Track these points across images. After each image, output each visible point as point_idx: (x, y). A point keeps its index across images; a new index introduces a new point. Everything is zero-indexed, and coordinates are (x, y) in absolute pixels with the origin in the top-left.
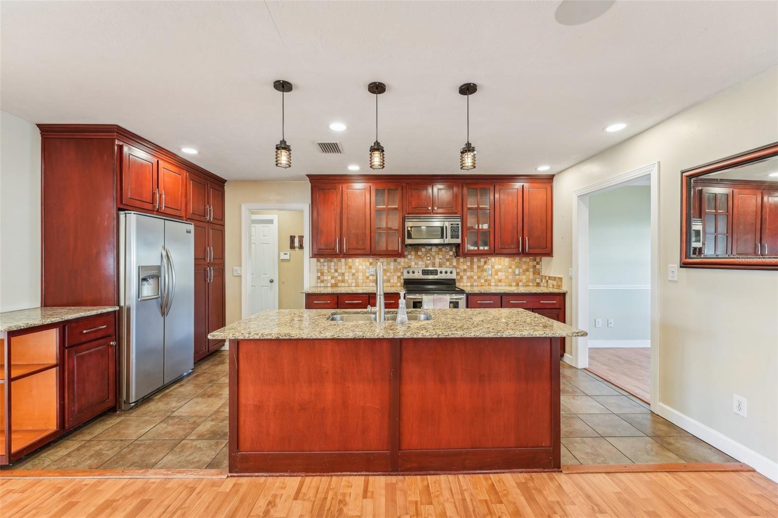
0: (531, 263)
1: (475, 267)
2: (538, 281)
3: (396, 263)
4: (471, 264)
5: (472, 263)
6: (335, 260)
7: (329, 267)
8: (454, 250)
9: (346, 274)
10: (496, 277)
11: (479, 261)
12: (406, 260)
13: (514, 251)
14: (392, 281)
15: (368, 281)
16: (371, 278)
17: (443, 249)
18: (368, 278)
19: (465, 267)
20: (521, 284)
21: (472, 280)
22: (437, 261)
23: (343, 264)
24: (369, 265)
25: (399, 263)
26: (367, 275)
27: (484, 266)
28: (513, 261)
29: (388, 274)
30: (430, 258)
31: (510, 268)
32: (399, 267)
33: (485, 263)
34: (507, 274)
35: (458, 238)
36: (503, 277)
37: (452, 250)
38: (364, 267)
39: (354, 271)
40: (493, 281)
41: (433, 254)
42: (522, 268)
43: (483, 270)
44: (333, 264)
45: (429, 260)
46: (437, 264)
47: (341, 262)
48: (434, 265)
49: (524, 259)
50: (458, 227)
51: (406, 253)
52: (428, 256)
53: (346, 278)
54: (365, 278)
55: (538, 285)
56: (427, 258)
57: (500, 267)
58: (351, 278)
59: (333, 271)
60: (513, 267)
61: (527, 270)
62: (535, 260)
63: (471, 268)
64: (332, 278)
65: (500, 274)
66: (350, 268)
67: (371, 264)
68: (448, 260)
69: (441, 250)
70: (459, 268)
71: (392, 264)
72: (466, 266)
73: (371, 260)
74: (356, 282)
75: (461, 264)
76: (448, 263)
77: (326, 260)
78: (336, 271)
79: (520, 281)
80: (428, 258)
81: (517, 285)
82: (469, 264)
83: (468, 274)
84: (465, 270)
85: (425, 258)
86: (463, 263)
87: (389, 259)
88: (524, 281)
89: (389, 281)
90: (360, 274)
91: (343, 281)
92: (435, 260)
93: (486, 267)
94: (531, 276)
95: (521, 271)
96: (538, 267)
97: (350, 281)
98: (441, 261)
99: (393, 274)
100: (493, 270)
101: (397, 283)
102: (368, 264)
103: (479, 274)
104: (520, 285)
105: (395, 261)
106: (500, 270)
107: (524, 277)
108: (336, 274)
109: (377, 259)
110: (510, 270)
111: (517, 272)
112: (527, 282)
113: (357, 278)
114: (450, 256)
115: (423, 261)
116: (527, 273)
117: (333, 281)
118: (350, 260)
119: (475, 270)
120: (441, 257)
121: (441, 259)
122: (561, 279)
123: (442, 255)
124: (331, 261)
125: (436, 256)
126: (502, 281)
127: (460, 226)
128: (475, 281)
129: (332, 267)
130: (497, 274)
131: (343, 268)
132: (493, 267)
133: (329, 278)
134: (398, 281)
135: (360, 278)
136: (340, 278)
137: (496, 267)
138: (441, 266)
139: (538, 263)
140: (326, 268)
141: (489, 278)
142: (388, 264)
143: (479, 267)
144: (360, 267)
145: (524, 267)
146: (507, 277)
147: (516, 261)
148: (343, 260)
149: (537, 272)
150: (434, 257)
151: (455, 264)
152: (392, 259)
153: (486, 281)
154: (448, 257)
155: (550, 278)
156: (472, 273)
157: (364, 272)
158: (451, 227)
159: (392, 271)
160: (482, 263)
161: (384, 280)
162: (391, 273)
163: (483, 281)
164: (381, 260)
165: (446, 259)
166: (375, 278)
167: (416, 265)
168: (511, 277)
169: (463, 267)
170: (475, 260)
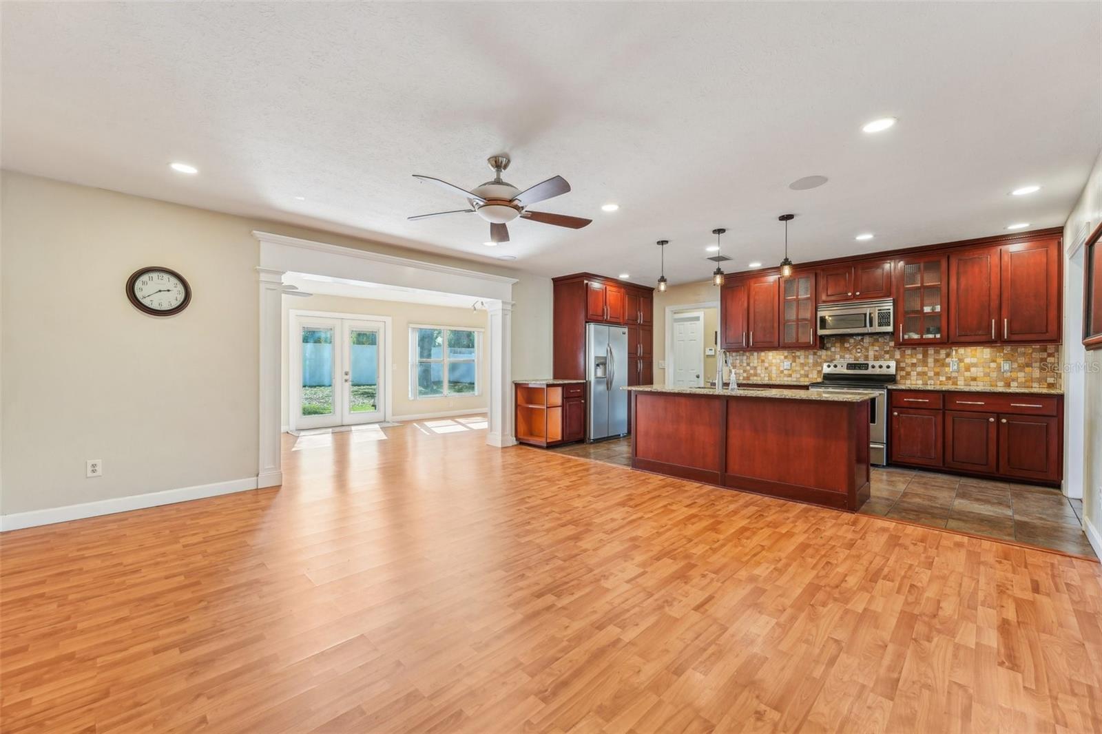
0: (1036, 355)
1: (931, 360)
2: (1050, 380)
3: (816, 356)
4: (923, 356)
5: (925, 355)
6: (747, 354)
7: (741, 361)
8: (891, 340)
9: (759, 368)
10: (967, 374)
11: (937, 352)
12: (829, 353)
13: (984, 338)
14: (810, 376)
15: (782, 375)
16: (786, 372)
17: (880, 339)
18: (782, 372)
19: (914, 361)
20: (1014, 384)
21: (927, 377)
22: (871, 354)
23: (756, 357)
25: (820, 356)
26: (782, 369)
27: (945, 359)
28: (1000, 352)
29: (806, 368)
30: (861, 350)
31: (994, 361)
32: (818, 360)
33: (948, 355)
34: (988, 370)
35: (889, 325)
36: (981, 375)
37: (889, 341)
38: (779, 361)
39: (766, 365)
40: (961, 378)
41: (865, 345)
42: (1016, 361)
43: (944, 365)
44: (745, 358)
45: (859, 353)
46: (869, 357)
47: (753, 355)
48: (867, 357)
49: (1021, 350)
50: (889, 313)
51: (828, 345)
52: (859, 348)
53: (759, 372)
54: (779, 372)
56: (856, 350)
57: (974, 360)
58: (763, 371)
59: (745, 364)
60: (1000, 360)
61: (1028, 365)
62: (1045, 350)
63: (925, 363)
64: (745, 371)
65: (973, 369)
66: (763, 361)
67: (786, 357)
68: (887, 352)
69: (877, 340)
70: (905, 362)
71: (811, 357)
72: (915, 359)
73: (786, 353)
74: (769, 376)
75: (908, 357)
76: (887, 356)
77: (738, 354)
78: (748, 364)
79: (1013, 380)
80: (859, 350)
82: (920, 356)
83: (919, 369)
84: (914, 365)
85: (854, 351)
86: (912, 356)
87: (807, 352)
88: (1022, 380)
89: (807, 376)
90: (774, 368)
91: (756, 375)
92: (868, 352)
93: (948, 360)
94: (1036, 373)
95: (1015, 365)
97: (762, 375)
98: (877, 353)
100: (962, 365)
102: (783, 357)
103: (937, 370)
104: (1012, 385)
105: (815, 354)
106: (975, 365)
107: (1021, 375)
108: (748, 368)
109: (793, 353)
110: (993, 365)
111: (1008, 368)
112: (1026, 381)
113: (771, 371)
114: (890, 347)
115: (851, 354)
116: (1028, 369)
117: (745, 375)
118: (763, 354)
119: (931, 364)
120: (877, 348)
121: (877, 351)
123: (878, 346)
124: (743, 355)
125: (870, 348)
126: (978, 379)
127: (891, 311)
128: (930, 378)
129: (744, 361)
130: (968, 369)
131: (756, 361)
132: (961, 360)
133: (742, 371)
134: (818, 376)
135: (774, 372)
136: (752, 372)
137: (967, 360)
138: (876, 358)
140: (738, 361)
141: (955, 375)
142: (806, 357)
143: (936, 361)
144: (774, 361)
145: (1022, 360)
146: (987, 375)
147: (1005, 352)
148: (755, 354)
150: (867, 349)
151: (897, 357)
152: (811, 352)
153: (949, 378)
154: (887, 349)
156: (926, 368)
157: (778, 366)
158: (879, 313)
159: (811, 365)
160: (943, 356)
161: (801, 375)
162: (810, 367)
163: (943, 379)
164: (798, 353)
165: (885, 351)
166: (790, 372)
167: (841, 358)
168: (994, 375)
169: (911, 361)
170: (931, 352)
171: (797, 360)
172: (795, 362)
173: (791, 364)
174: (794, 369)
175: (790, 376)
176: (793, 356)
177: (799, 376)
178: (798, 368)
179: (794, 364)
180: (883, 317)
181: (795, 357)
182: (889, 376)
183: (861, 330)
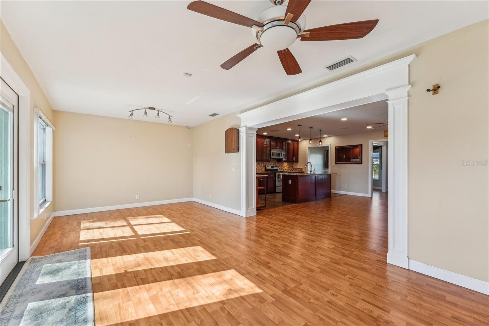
0: (292, 164)
5: (280, 164)
8: (276, 160)
13: (292, 161)
14: (262, 170)
27: (282, 165)
32: (264, 165)
45: (271, 163)
55: (293, 170)
60: (288, 165)
63: (280, 165)
67: (257, 164)
69: (273, 160)
71: (262, 164)
81: (289, 171)
83: (279, 167)
84: (279, 166)
88: (290, 169)
99: (263, 167)
103: (282, 167)
105: (263, 163)
106: (286, 166)
111: (289, 167)
122: (302, 168)
134: (264, 170)
141: (284, 168)
145: (290, 165)
146: (287, 168)
149: (292, 167)
151: (276, 164)
154: (275, 162)
155: (297, 168)
163: (282, 169)
164: (260, 163)
166: (258, 169)
169: (278, 165)
170: (281, 163)
172: (259, 166)
180: (281, 154)
181: (259, 164)
182: (277, 169)
183: (278, 157)
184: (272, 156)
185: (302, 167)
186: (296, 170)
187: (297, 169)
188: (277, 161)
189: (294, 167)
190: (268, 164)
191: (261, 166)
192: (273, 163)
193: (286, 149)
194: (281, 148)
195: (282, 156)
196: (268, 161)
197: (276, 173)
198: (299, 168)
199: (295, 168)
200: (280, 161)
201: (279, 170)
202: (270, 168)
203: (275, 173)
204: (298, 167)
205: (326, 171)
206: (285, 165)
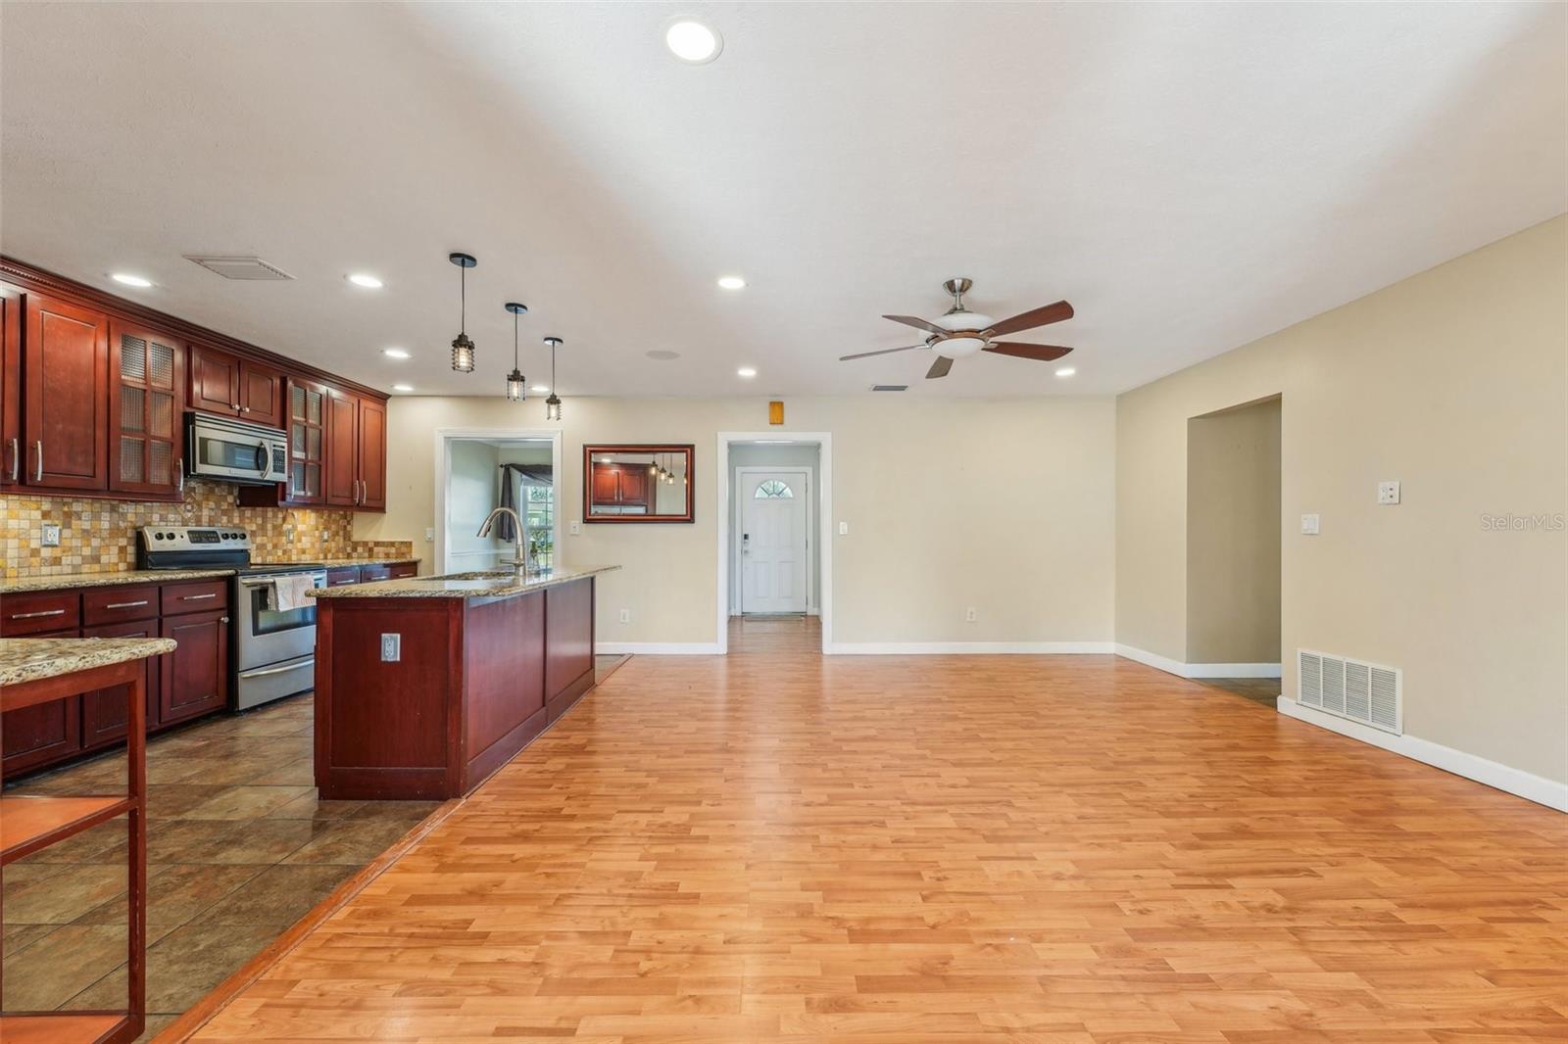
0: (343, 522)
1: (269, 526)
2: (349, 549)
3: (115, 515)
4: (263, 521)
5: (264, 518)
8: (236, 492)
10: (299, 545)
11: (275, 516)
12: (142, 509)
13: (349, 502)
14: (104, 559)
15: (35, 561)
16: (46, 553)
17: (216, 490)
18: (35, 553)
19: (254, 528)
20: (329, 556)
21: (265, 551)
24: (40, 517)
25: (123, 514)
26: (34, 544)
27: (282, 525)
28: (321, 518)
29: (95, 542)
30: (193, 507)
31: (317, 529)
32: (122, 524)
33: (284, 519)
34: (313, 539)
36: (309, 545)
37: (231, 493)
38: (25, 524)
40: (294, 551)
41: (198, 498)
42: (330, 529)
43: (281, 534)
45: (189, 511)
46: (205, 519)
48: (199, 520)
49: (334, 515)
50: (284, 452)
52: (189, 503)
54: (26, 553)
55: (349, 556)
56: (185, 507)
57: (304, 527)
60: (321, 528)
61: (336, 534)
62: (346, 518)
63: (263, 528)
65: (303, 538)
67: (45, 515)
68: (225, 512)
69: (212, 491)
71: (106, 516)
72: (254, 525)
73: (46, 506)
75: (247, 521)
76: (225, 519)
79: (329, 551)
80: (189, 507)
81: (326, 558)
82: (259, 521)
83: (259, 540)
84: (253, 534)
85: (183, 507)
86: (251, 519)
87: (97, 505)
88: (333, 550)
89: (96, 559)
90: (12, 543)
92: (201, 511)
93: (285, 527)
94: (341, 543)
95: (330, 534)
96: (349, 528)
98: (213, 514)
99: (107, 541)
101: (117, 564)
102: (37, 515)
103: (275, 541)
105: (113, 509)
106: (303, 534)
107: (333, 544)
109: (64, 504)
110: (317, 533)
111: (326, 537)
112: (336, 552)
114: (229, 504)
115: (178, 513)
116: (337, 538)
119: (270, 533)
120: (212, 505)
121: (212, 509)
122: (407, 543)
123: (214, 502)
125: (204, 504)
126: (306, 551)
127: (286, 450)
128: (269, 553)
130: (300, 541)
132: (295, 527)
134: (120, 558)
135: (11, 553)
138: (211, 522)
139: (349, 523)
141: (290, 546)
142: (96, 517)
143: (275, 527)
144: (11, 522)
145: (334, 527)
146: (313, 545)
147: (325, 517)
149: (347, 536)
150: (200, 506)
151: (236, 521)
152: (106, 505)
153: (285, 552)
154: (225, 506)
155: (377, 544)
156: (265, 538)
157: (22, 537)
159: (105, 534)
160: (280, 521)
161: (84, 558)
162: (103, 539)
163: (280, 553)
164: (77, 507)
165: (222, 510)
166: (57, 552)
167: (161, 520)
168: (317, 545)
169: (251, 527)
170: (270, 514)
171: (75, 523)
172: (70, 527)
173: (60, 531)
174: (67, 543)
175: (57, 561)
176: (65, 513)
177: (78, 560)
178: (76, 543)
179: (67, 533)
180: (279, 457)
181: (68, 516)
182: (245, 553)
183: (254, 474)
184: (204, 461)
185: (409, 540)
186: (371, 550)
187: (376, 549)
188: (241, 496)
189: (357, 535)
190: (163, 519)
191: (86, 534)
192: (205, 513)
193: (312, 434)
194: (277, 419)
195: (278, 469)
196: (168, 496)
197: (242, 581)
198: (392, 544)
199: (365, 544)
200: (261, 497)
201: (255, 559)
202: (182, 543)
203: (231, 583)
204: (380, 539)
205: (501, 551)
206: (301, 527)
